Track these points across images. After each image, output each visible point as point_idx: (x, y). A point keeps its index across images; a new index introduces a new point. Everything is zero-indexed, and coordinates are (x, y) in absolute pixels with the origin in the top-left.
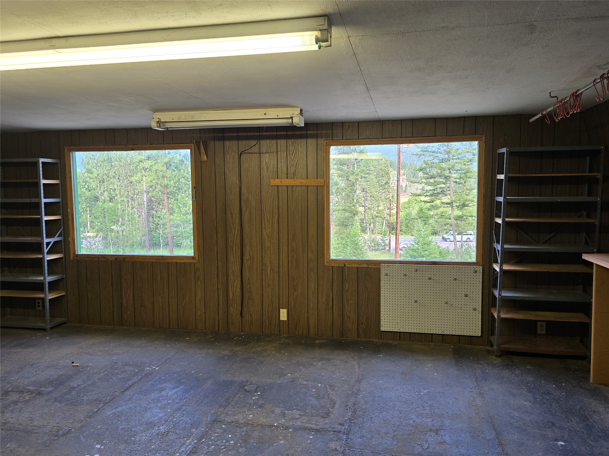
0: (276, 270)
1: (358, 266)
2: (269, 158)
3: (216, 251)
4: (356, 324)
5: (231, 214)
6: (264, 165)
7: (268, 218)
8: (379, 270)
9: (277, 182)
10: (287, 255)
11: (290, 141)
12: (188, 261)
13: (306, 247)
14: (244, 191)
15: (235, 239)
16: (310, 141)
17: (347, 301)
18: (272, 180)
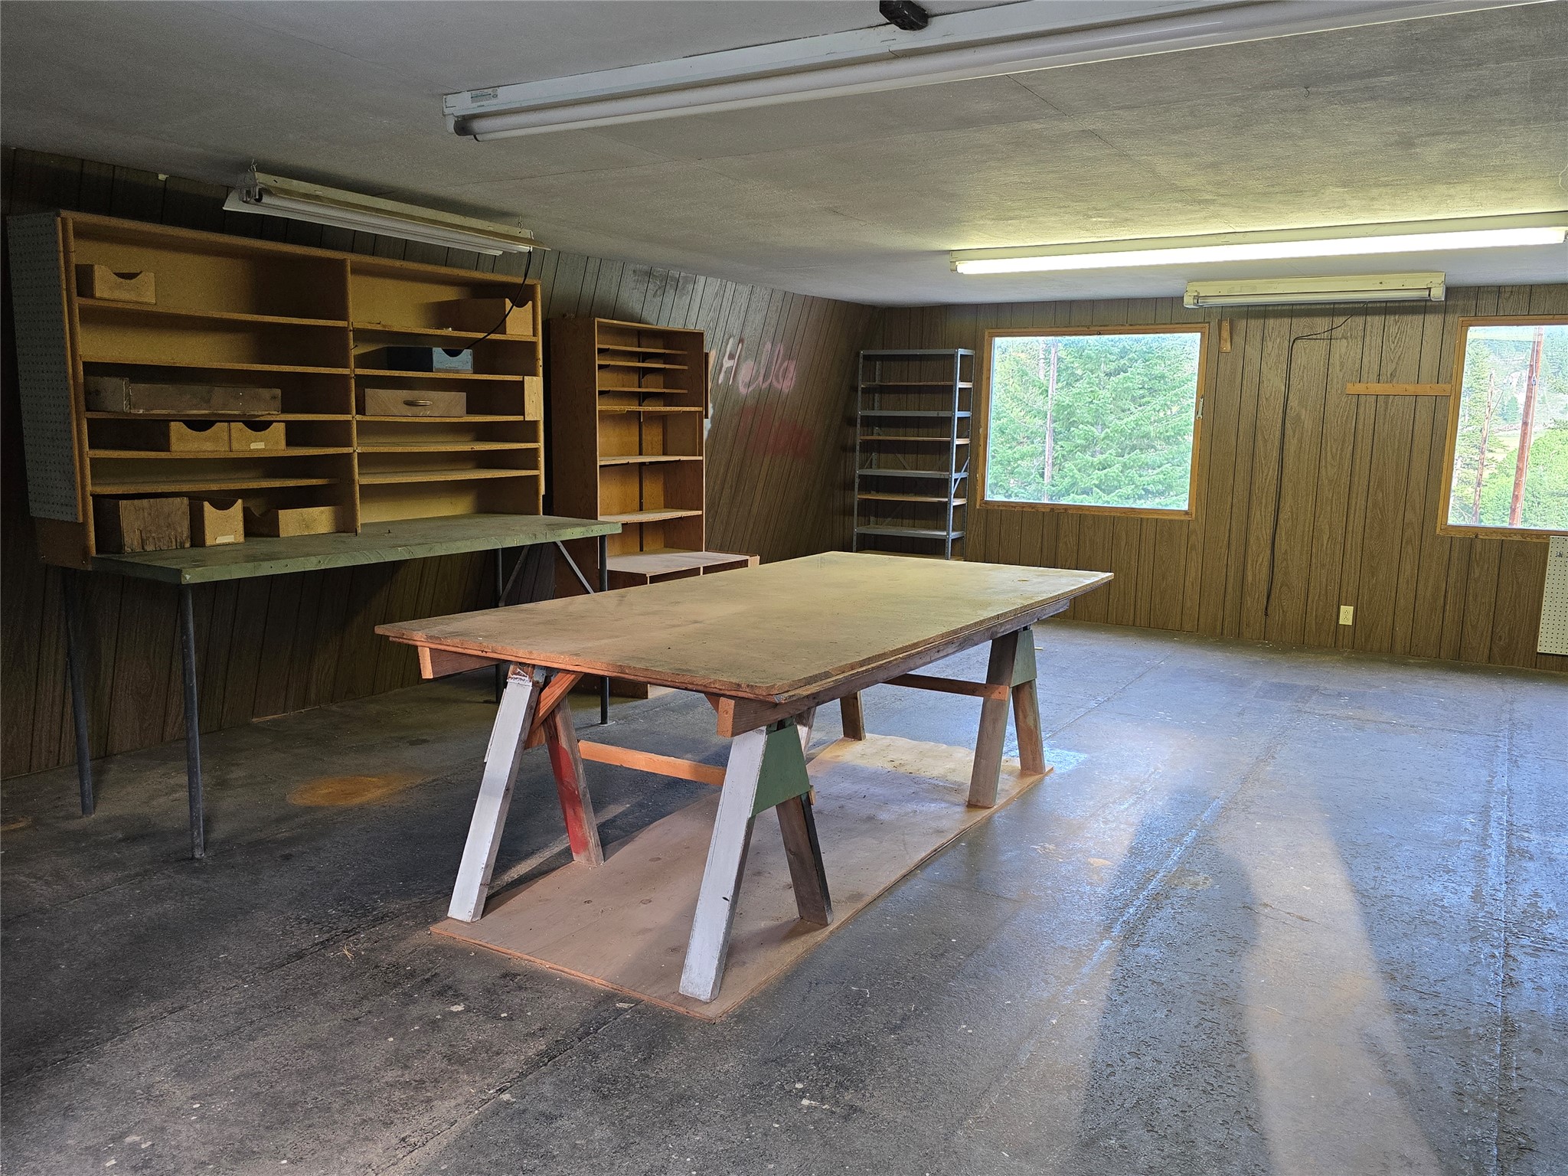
0: (1340, 539)
1: (1503, 538)
2: (1347, 347)
3: (1229, 503)
4: (1489, 638)
5: (1265, 441)
6: (1336, 359)
7: (1334, 450)
8: (1545, 548)
9: (1360, 388)
10: (1363, 516)
11: (1391, 319)
12: (1177, 518)
13: (1403, 500)
14: (1293, 402)
15: (1267, 484)
16: (1429, 318)
17: (1476, 596)
18: (1349, 385)
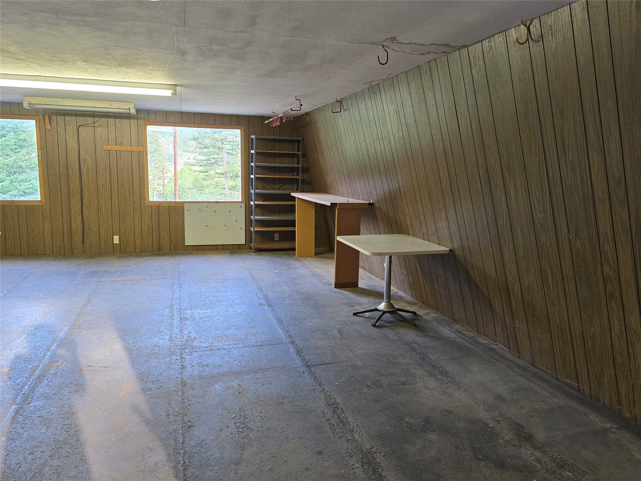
0: (110, 209)
1: (169, 205)
2: (102, 130)
3: (60, 197)
4: (169, 242)
5: (72, 169)
6: (97, 135)
7: (102, 173)
8: (183, 208)
9: (109, 147)
10: (117, 199)
11: (117, 120)
12: (36, 204)
13: (132, 193)
14: (82, 153)
15: (76, 188)
16: (132, 121)
17: (163, 228)
18: (105, 146)
